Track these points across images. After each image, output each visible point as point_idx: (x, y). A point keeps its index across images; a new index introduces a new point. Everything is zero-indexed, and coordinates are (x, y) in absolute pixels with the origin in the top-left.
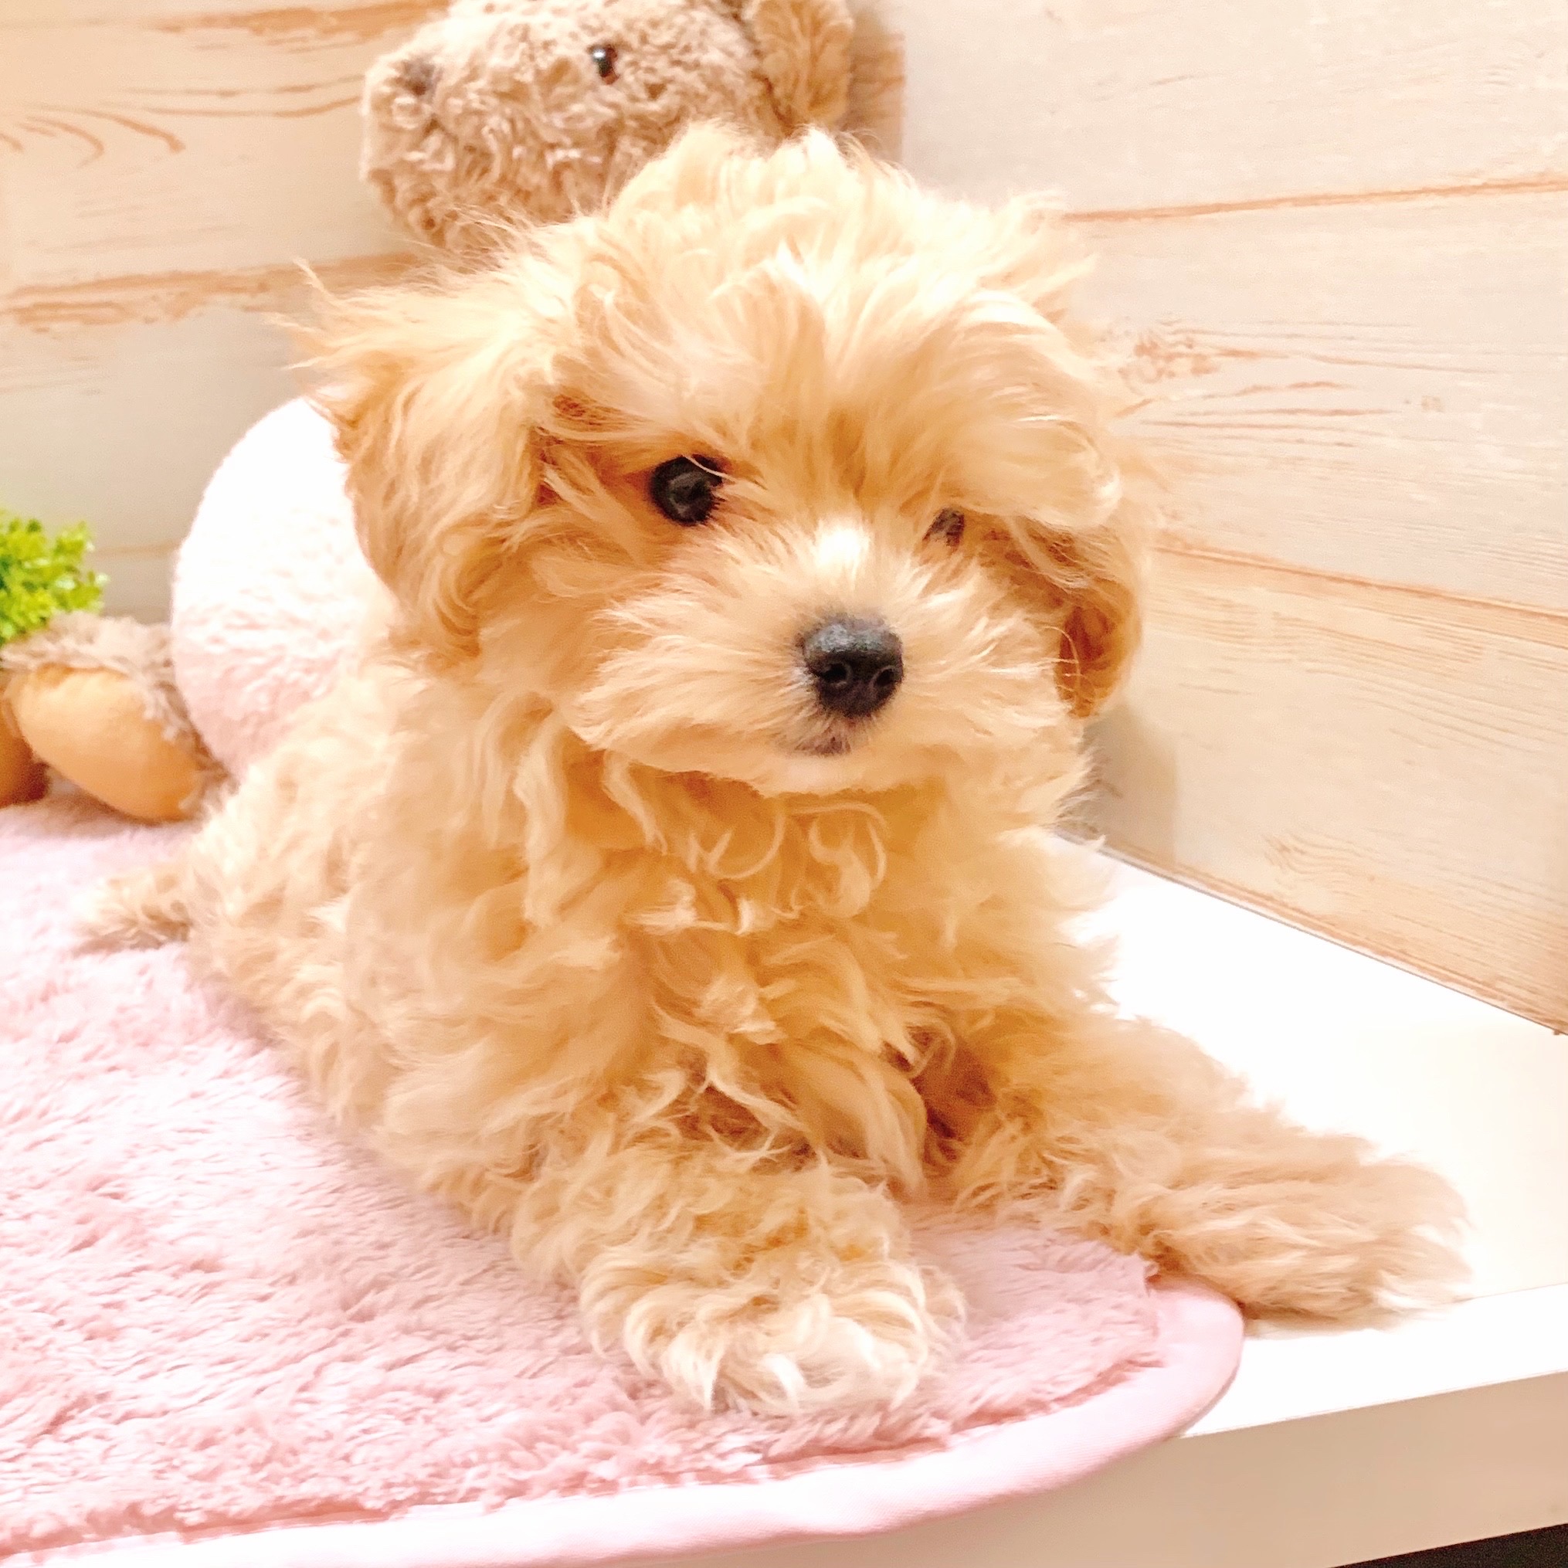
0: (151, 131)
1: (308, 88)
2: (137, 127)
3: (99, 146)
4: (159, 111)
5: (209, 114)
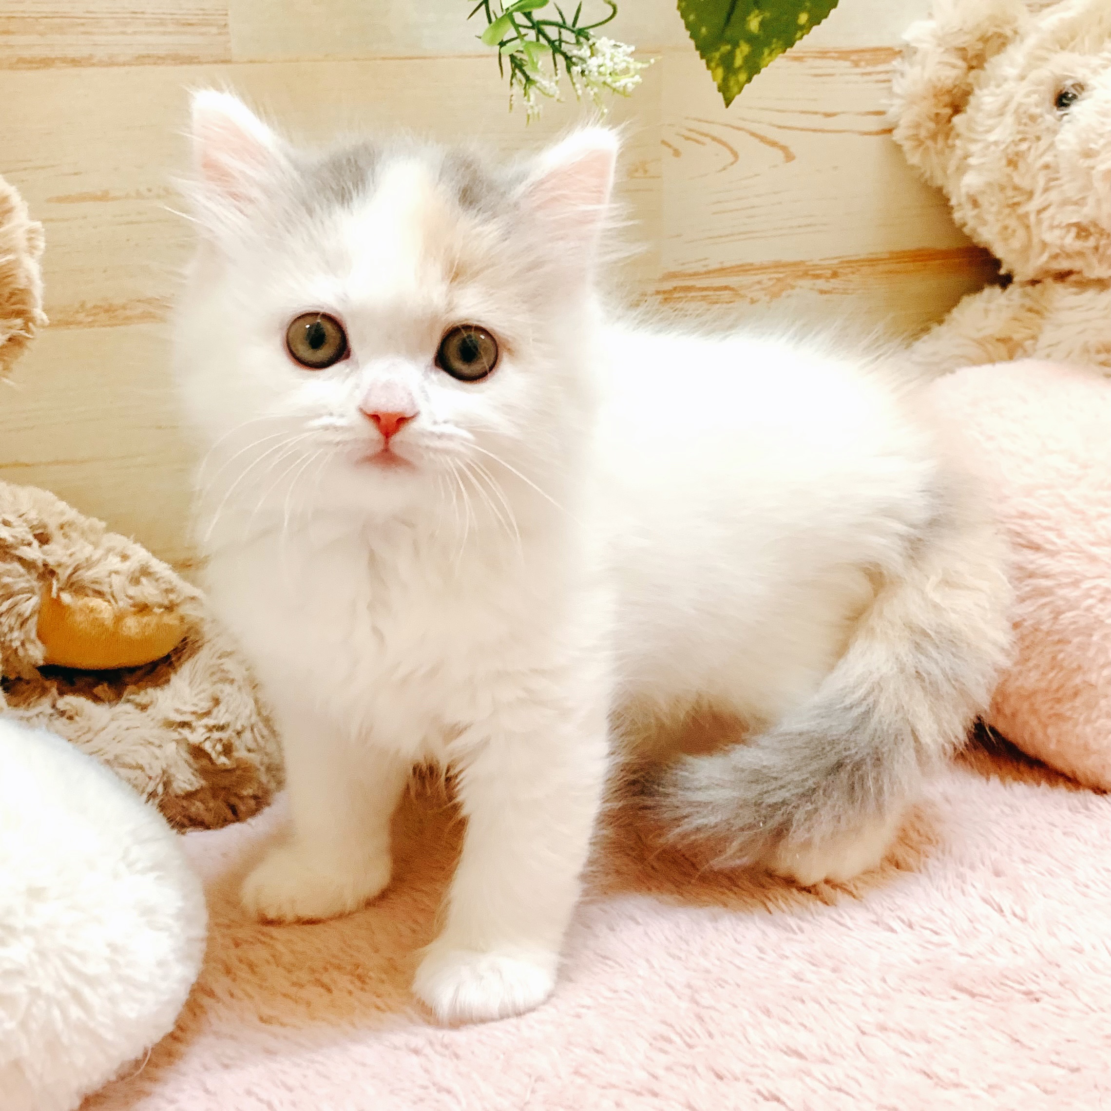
0: (774, 144)
1: (882, 113)
2: (763, 139)
3: (735, 155)
4: (780, 127)
5: (815, 131)
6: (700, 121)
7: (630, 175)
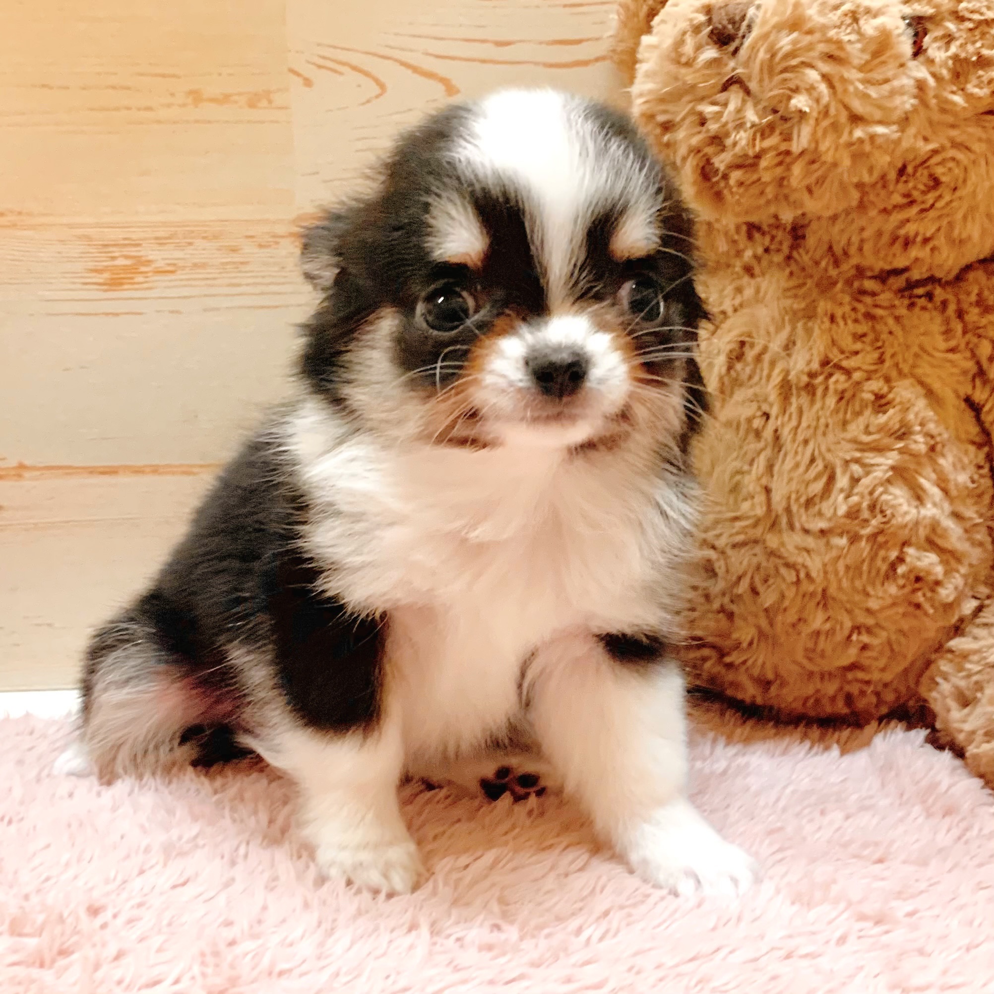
0: (430, 75)
1: (579, 42)
2: (415, 70)
3: (382, 86)
4: (438, 57)
5: (484, 61)
6: (335, 47)
7: (252, 105)
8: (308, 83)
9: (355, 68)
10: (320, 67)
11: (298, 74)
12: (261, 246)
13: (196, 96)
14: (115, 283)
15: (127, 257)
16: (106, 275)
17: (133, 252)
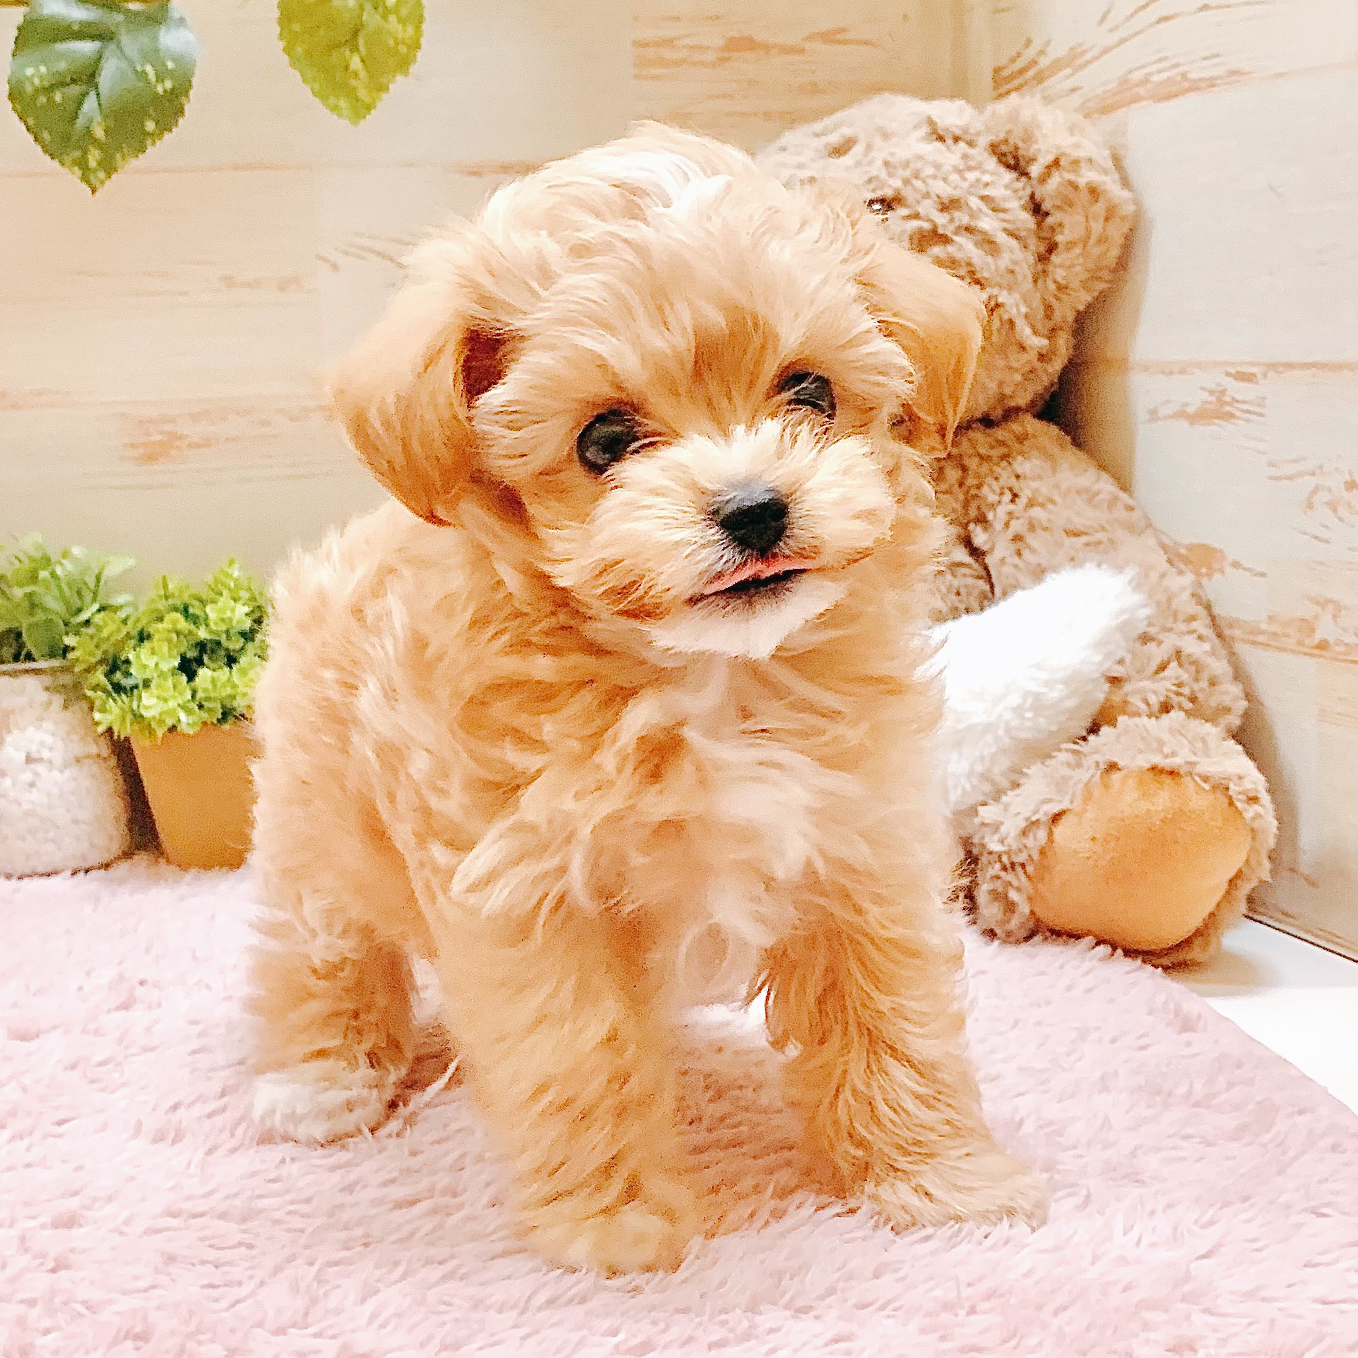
6: (361, 235)
7: (282, 288)
8: (335, 267)
9: (379, 254)
10: (346, 253)
11: (325, 260)
12: (291, 419)
13: (229, 282)
14: (150, 458)
15: (161, 433)
16: (142, 451)
17: (168, 428)
